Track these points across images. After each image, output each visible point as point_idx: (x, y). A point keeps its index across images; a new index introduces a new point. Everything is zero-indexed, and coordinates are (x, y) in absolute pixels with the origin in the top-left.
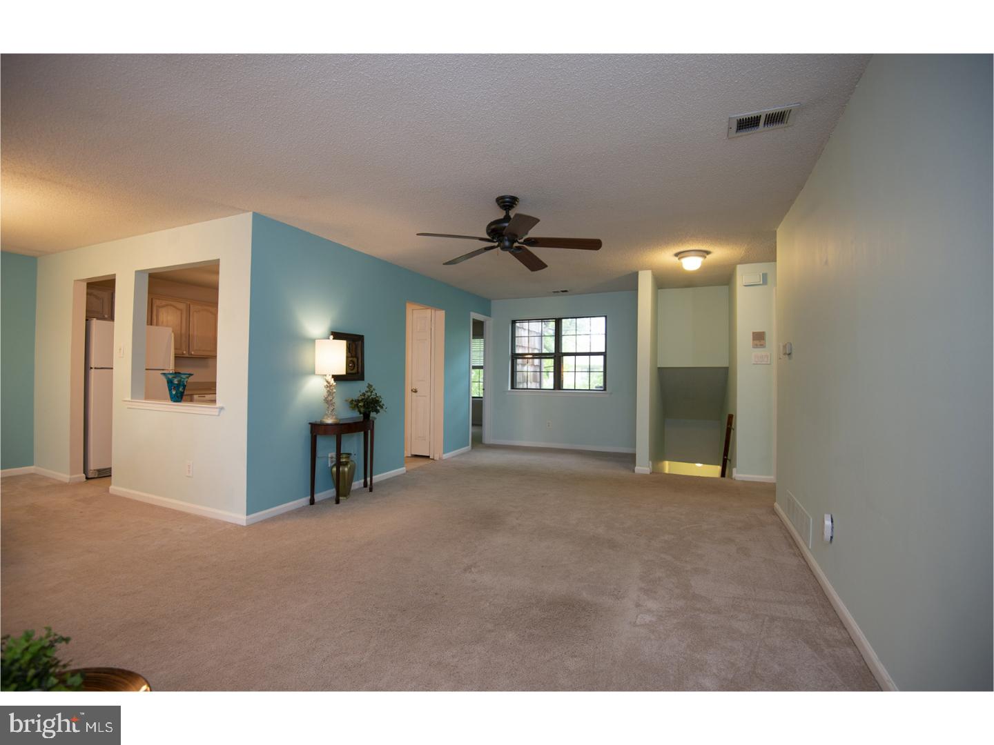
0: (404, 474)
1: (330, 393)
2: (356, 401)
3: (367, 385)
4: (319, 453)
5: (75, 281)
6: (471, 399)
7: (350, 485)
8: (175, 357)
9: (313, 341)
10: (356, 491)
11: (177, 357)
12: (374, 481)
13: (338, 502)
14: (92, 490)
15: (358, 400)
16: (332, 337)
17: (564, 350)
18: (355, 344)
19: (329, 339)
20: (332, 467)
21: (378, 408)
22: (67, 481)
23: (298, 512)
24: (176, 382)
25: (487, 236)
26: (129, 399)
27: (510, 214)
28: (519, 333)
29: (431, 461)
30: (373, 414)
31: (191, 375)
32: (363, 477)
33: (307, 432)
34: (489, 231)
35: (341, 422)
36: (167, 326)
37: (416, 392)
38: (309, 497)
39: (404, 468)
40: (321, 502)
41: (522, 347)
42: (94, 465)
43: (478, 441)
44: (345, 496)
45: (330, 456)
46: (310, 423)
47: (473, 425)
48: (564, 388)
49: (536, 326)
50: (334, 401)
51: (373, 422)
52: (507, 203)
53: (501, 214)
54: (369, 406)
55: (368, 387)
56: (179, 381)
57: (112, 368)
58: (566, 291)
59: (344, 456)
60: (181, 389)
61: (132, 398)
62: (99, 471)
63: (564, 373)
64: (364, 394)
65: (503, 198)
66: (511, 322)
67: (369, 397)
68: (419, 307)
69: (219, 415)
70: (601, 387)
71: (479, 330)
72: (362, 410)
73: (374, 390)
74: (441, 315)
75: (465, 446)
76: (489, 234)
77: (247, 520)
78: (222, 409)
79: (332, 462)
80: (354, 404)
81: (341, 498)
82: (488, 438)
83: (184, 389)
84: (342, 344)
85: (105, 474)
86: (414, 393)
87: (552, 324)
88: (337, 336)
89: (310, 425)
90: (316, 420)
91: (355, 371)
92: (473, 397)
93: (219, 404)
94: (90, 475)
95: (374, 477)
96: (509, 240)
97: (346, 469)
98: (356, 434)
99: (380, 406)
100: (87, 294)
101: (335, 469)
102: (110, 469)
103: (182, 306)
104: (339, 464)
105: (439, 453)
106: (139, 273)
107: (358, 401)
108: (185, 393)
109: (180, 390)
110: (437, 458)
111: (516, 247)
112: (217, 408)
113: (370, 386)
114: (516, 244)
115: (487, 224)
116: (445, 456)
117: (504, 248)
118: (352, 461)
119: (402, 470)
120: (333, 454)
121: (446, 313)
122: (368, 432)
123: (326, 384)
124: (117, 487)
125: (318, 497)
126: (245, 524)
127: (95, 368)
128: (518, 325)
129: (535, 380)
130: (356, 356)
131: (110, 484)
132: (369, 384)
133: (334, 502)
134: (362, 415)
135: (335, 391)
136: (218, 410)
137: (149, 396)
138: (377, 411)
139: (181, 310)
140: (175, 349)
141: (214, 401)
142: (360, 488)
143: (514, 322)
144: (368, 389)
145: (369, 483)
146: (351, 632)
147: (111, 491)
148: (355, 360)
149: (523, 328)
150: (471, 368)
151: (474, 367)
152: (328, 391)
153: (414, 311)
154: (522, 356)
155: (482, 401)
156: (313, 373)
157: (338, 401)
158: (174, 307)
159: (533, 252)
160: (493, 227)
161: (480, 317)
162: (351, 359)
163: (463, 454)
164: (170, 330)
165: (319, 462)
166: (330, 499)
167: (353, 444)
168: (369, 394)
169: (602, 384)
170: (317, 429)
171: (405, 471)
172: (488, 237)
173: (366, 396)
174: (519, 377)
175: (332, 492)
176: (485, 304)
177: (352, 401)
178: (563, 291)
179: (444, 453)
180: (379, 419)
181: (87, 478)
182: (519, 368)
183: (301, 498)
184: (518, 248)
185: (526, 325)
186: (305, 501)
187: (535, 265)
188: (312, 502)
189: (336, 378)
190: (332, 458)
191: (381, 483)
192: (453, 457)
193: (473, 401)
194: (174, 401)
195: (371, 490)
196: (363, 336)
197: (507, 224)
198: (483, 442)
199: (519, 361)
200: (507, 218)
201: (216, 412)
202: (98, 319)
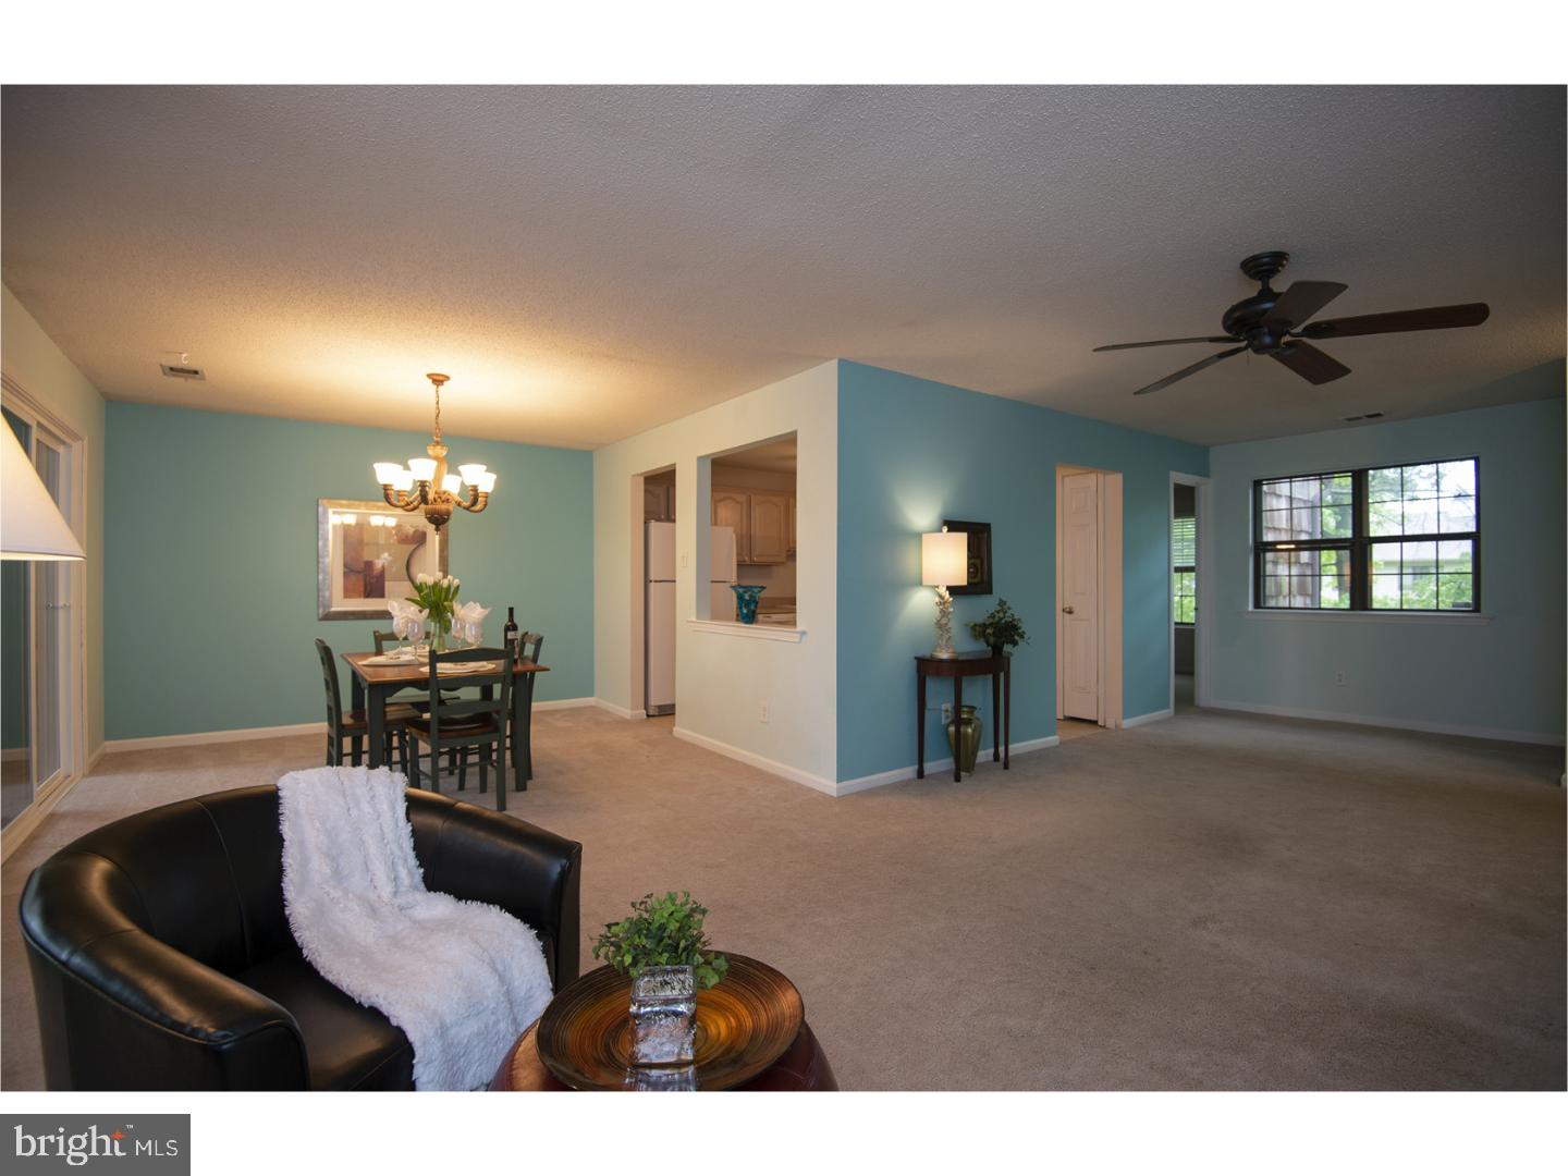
0: (1057, 747)
1: (944, 613)
2: (980, 626)
3: (998, 601)
4: (930, 704)
5: (634, 476)
6: (1173, 627)
7: (974, 754)
8: (738, 565)
9: (919, 536)
10: (982, 764)
11: (740, 565)
12: (1010, 754)
13: (958, 779)
14: (654, 730)
15: (984, 624)
16: (945, 529)
17: (1374, 531)
18: (979, 538)
19: (941, 531)
20: (948, 725)
21: (1016, 638)
22: (628, 717)
23: (901, 787)
24: (747, 597)
25: (1224, 334)
26: (694, 619)
27: (1271, 286)
28: (1269, 503)
29: (1100, 730)
30: (1007, 648)
31: (763, 588)
32: (993, 744)
33: (910, 669)
34: (1229, 323)
35: (960, 658)
36: (727, 525)
37: (1071, 612)
38: (916, 767)
39: (1056, 737)
40: (933, 776)
41: (1275, 529)
42: (654, 701)
43: (1186, 701)
44: (967, 771)
45: (944, 707)
46: (916, 658)
47: (1177, 672)
48: (1375, 606)
49: (1307, 490)
50: (950, 625)
51: (1009, 660)
52: (1262, 267)
53: (1252, 289)
54: (1000, 634)
55: (999, 605)
56: (751, 596)
57: (674, 581)
58: (1379, 415)
59: (965, 709)
60: (753, 607)
61: (698, 618)
62: (659, 707)
63: (1374, 577)
64: (993, 616)
65: (1255, 258)
66: (1251, 484)
67: (1001, 619)
68: (1079, 472)
69: (800, 642)
70: (1467, 605)
71: (1185, 503)
72: (992, 640)
73: (1009, 608)
74: (1115, 481)
75: (1163, 708)
76: (1227, 327)
77: (838, 789)
78: (803, 633)
79: (947, 717)
80: (978, 631)
81: (963, 774)
82: (1206, 694)
83: (756, 607)
84: (961, 539)
85: (668, 711)
86: (1066, 615)
87: (1344, 484)
88: (953, 526)
89: (915, 662)
90: (925, 652)
91: (979, 579)
92: (1176, 623)
93: (800, 627)
94: (651, 713)
95: (1011, 746)
96: (1270, 334)
97: (970, 730)
98: (980, 678)
99: (1019, 635)
100: (646, 491)
101: (952, 729)
102: (673, 706)
103: (742, 498)
104: (958, 721)
105: (1113, 715)
106: (701, 459)
107: (985, 626)
108: (758, 611)
109: (750, 609)
110: (1110, 723)
111: (1286, 343)
112: (797, 632)
113: (1002, 603)
114: (1287, 338)
115: (1223, 314)
116: (1127, 723)
117: (1259, 350)
118: (977, 719)
119: (1053, 740)
120: (948, 706)
121: (1124, 478)
122: (999, 675)
123: (937, 599)
124: (680, 730)
125: (929, 767)
126: (835, 794)
127: (656, 581)
128: (1265, 488)
129: (1303, 592)
130: (979, 557)
131: (674, 725)
132: (1001, 600)
133: (952, 779)
134: (990, 648)
135: (951, 610)
136: (798, 635)
137: (716, 615)
138: (1015, 643)
139: (741, 503)
140: (738, 554)
141: (793, 623)
142: (987, 762)
143: (1258, 484)
144: (999, 608)
145: (1002, 755)
146: (1010, 982)
147: (675, 733)
148: (978, 561)
149: (1275, 494)
150: (1173, 570)
151: (1178, 570)
152: (942, 611)
153: (1066, 479)
154: (1272, 546)
155: (1193, 631)
156: (920, 583)
157: (955, 626)
158: (734, 500)
159: (1320, 348)
160: (1237, 315)
161: (1186, 479)
162: (973, 561)
163: (1158, 723)
164: (730, 530)
165: (928, 715)
166: (945, 772)
167: (978, 693)
168: (1001, 615)
169: (1468, 598)
170: (926, 667)
171: (1057, 743)
172: (1228, 335)
173: (996, 619)
174: (1270, 584)
175: (947, 763)
176: (1197, 456)
177: (975, 625)
178: (1369, 416)
179: (1124, 718)
180: (1017, 655)
181: (648, 716)
182: (1269, 568)
183: (904, 766)
184: (1289, 345)
185: (1283, 488)
186: (909, 771)
187: (1323, 370)
188: (920, 774)
189: (953, 590)
190: (947, 711)
191: (1019, 757)
192: (1140, 726)
193: (1176, 629)
194: (747, 623)
195: (1006, 767)
196: (989, 525)
197: (1268, 305)
198: (1196, 702)
199: (1270, 556)
200: (1266, 294)
201: (796, 637)
202: (657, 521)
